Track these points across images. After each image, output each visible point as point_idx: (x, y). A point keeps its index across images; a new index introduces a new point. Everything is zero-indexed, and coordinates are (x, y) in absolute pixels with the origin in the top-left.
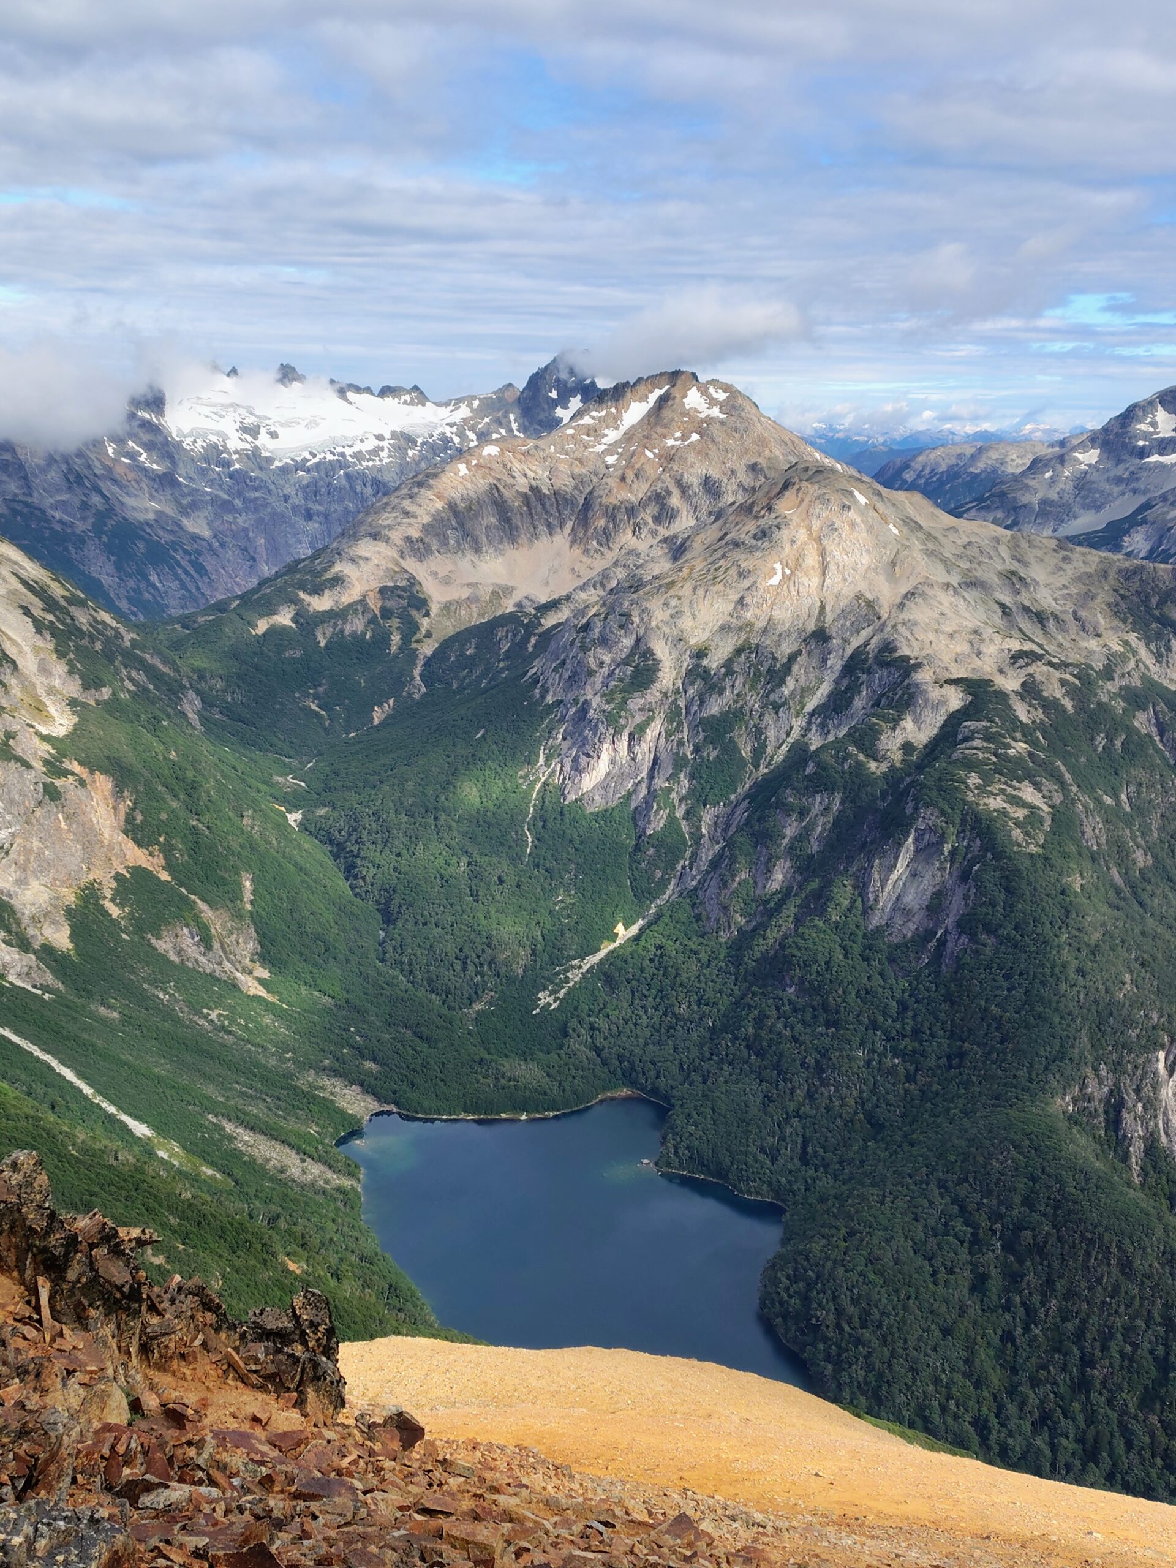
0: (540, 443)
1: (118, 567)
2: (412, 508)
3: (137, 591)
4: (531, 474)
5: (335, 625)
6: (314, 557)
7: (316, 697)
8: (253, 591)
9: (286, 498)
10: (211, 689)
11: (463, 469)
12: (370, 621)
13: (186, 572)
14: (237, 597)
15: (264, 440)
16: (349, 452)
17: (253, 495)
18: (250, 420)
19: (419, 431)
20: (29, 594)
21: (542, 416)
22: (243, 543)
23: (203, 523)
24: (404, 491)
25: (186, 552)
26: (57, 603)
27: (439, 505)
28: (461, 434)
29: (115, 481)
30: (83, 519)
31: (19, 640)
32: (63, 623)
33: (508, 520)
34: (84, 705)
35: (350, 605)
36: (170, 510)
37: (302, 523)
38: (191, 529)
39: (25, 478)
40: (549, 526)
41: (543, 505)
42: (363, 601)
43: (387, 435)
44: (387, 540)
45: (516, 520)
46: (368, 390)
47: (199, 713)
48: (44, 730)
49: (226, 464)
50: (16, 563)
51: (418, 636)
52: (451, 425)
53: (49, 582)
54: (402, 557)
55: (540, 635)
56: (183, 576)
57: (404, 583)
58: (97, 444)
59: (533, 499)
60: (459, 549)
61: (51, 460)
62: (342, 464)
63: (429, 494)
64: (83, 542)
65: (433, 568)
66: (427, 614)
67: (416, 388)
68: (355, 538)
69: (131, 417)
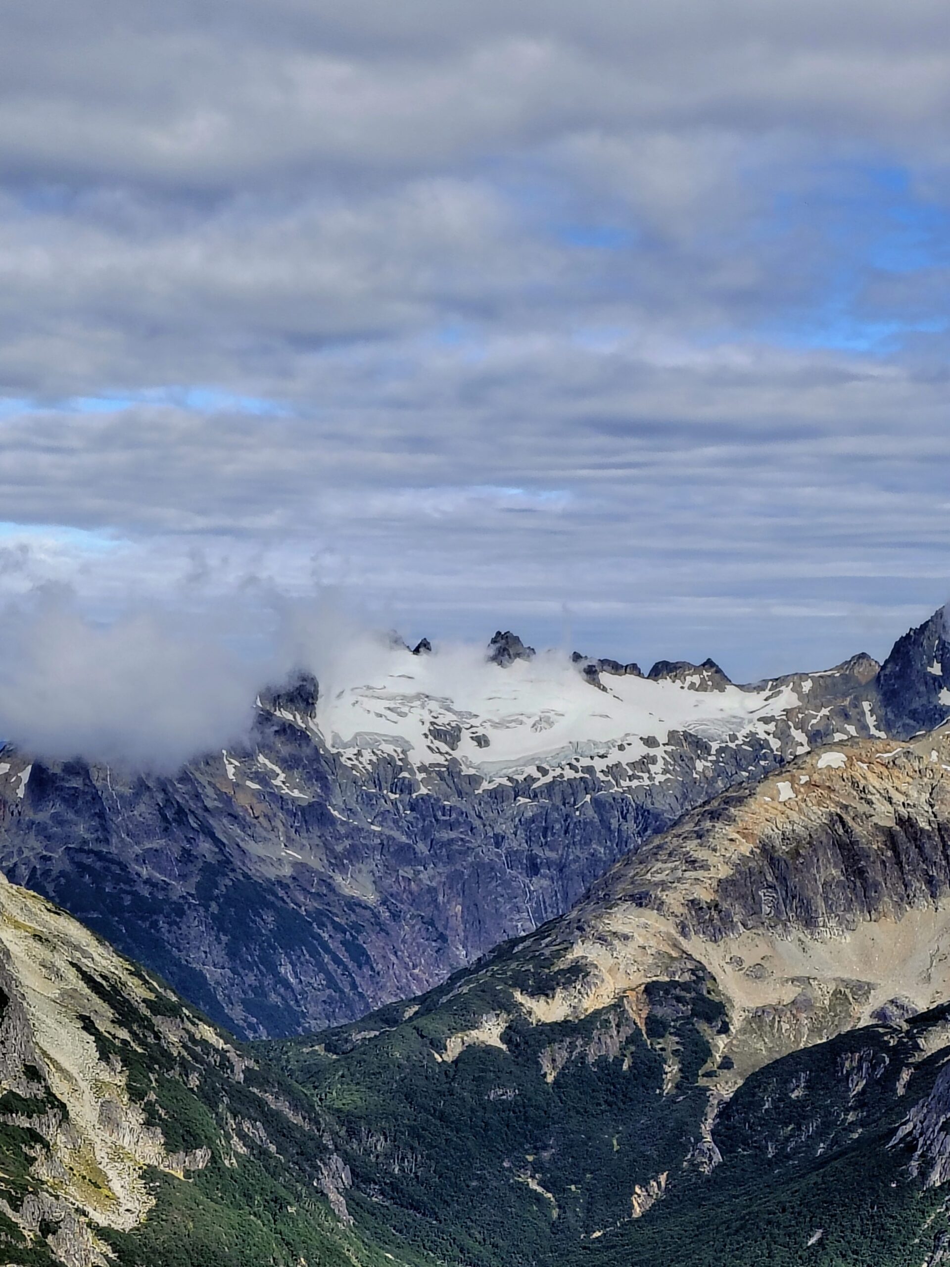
0: (912, 746)
1: (232, 953)
2: (701, 854)
3: (259, 991)
4: (898, 798)
5: (572, 1047)
6: (540, 934)
7: (537, 1167)
8: (441, 990)
9: (499, 840)
10: (368, 1152)
11: (784, 789)
12: (630, 1040)
13: (337, 961)
14: (415, 1000)
15: (466, 749)
16: (599, 765)
17: (446, 835)
18: (446, 719)
19: (713, 730)
20: (94, 997)
21: (917, 704)
22: (426, 912)
23: (366, 880)
24: (688, 827)
25: (337, 927)
26: (135, 1011)
27: (745, 848)
28: (783, 735)
29: (234, 817)
30: (183, 877)
31: (74, 1071)
32: (142, 1043)
33: (861, 873)
34: (167, 1178)
35: (597, 1013)
36: (316, 861)
37: (523, 879)
38: (347, 891)
39: (101, 815)
40: (930, 881)
41: (920, 848)
42: (617, 1006)
43: (662, 738)
44: (660, 906)
45: (874, 873)
46: (634, 669)
47: (346, 1193)
48: (101, 1219)
49: (407, 787)
50: (77, 948)
51: (708, 1066)
52: (766, 720)
53: (125, 977)
54: (684, 934)
55: (917, 1066)
56: (332, 967)
57: (687, 977)
58: (211, 760)
59: (902, 837)
60: (778, 920)
61: (141, 787)
62: (588, 783)
63: (730, 831)
64: (181, 913)
65: (736, 952)
66: (724, 1029)
67: (709, 664)
68: (608, 902)
69: (265, 718)
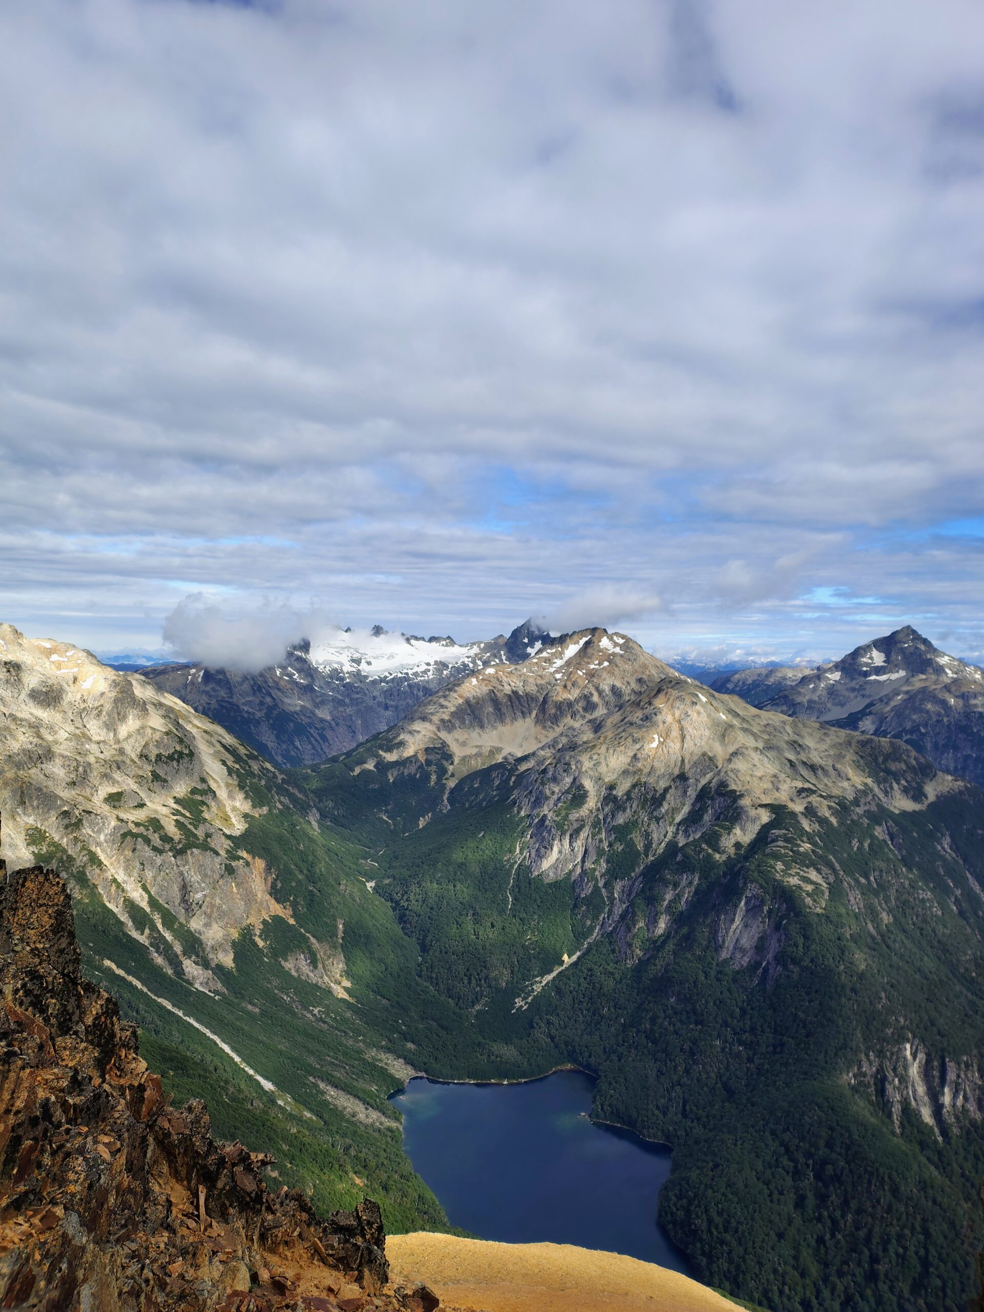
0: (517, 667)
1: (278, 737)
2: (445, 703)
3: (287, 750)
4: (513, 684)
5: (399, 769)
6: (388, 731)
7: (386, 812)
8: (354, 750)
9: (374, 698)
10: (326, 807)
11: (474, 681)
12: (419, 767)
13: (316, 740)
14: (344, 754)
15: (363, 666)
16: (410, 672)
17: (356, 696)
18: (356, 656)
19: (450, 660)
20: (227, 753)
21: (519, 652)
22: (349, 723)
23: (327, 712)
24: (441, 694)
25: (316, 728)
26: (242, 758)
27: (461, 701)
28: (474, 662)
29: (279, 689)
30: (260, 710)
31: (218, 780)
32: (244, 769)
33: (499, 710)
34: (253, 817)
35: (408, 758)
36: (308, 705)
37: (383, 711)
38: (320, 716)
39: (230, 688)
40: (523, 713)
41: (519, 701)
42: (415, 756)
43: (432, 663)
44: (431, 721)
45: (504, 710)
46: (423, 639)
47: (318, 822)
48: (228, 832)
49: (342, 679)
50: (220, 735)
51: (446, 776)
52: (468, 657)
53: (238, 746)
54: (439, 731)
55: (517, 776)
56: (314, 742)
57: (440, 745)
58: (271, 669)
59: (513, 697)
60: (471, 726)
61: (245, 678)
62: (407, 678)
63: (455, 695)
64: (259, 723)
65: (457, 737)
66: (452, 763)
67: (449, 638)
68: (412, 720)
69: (290, 654)
